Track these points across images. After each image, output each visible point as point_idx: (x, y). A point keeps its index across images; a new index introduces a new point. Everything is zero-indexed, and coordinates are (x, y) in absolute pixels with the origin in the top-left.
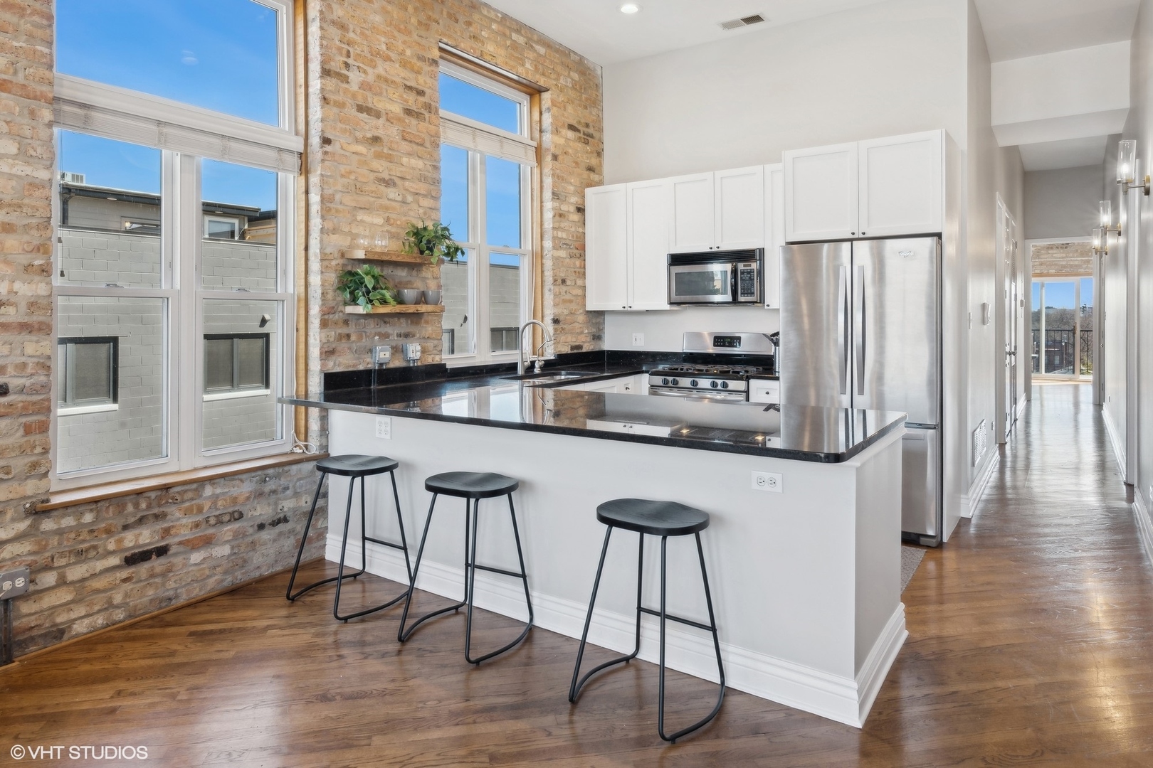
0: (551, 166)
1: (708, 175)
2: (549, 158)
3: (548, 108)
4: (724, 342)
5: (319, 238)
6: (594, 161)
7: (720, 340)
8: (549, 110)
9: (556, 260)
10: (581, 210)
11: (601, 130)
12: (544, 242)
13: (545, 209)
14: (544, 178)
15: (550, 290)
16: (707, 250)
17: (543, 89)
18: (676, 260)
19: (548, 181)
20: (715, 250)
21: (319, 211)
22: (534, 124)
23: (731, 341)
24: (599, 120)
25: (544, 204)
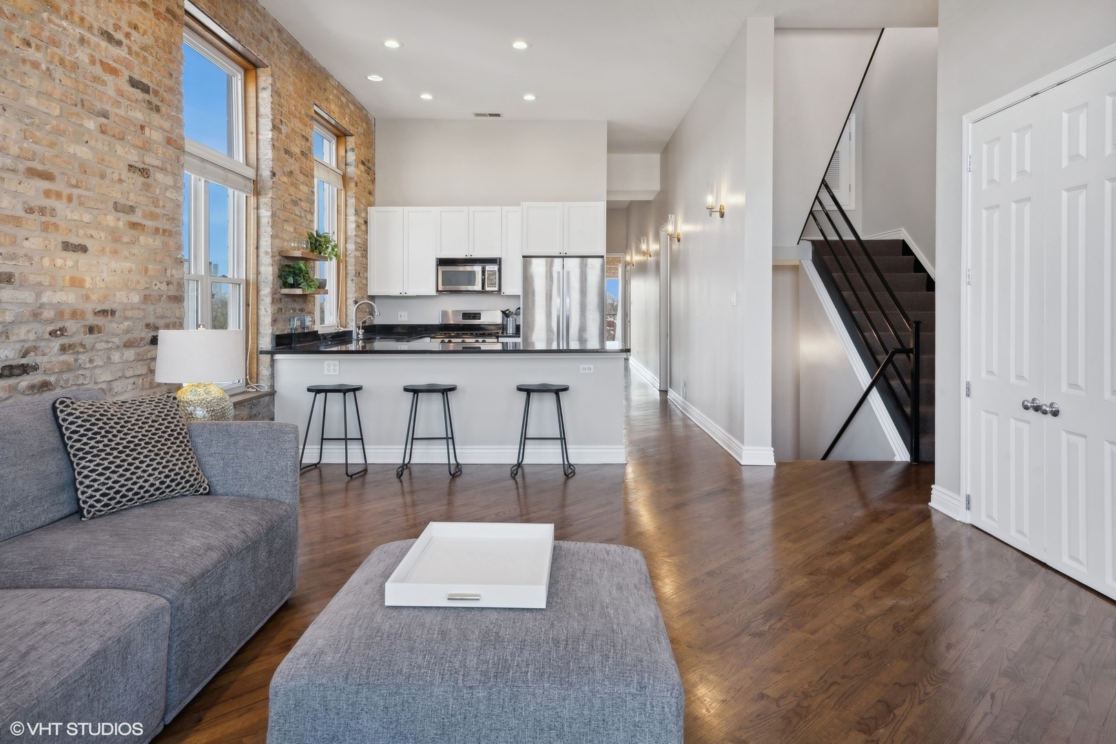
0: (354, 191)
1: (465, 208)
2: (352, 185)
3: (353, 149)
4: (469, 317)
5: (270, 241)
6: (370, 187)
7: (466, 315)
8: (353, 150)
9: (356, 257)
10: (366, 222)
11: (374, 164)
12: (347, 245)
13: (348, 222)
14: (348, 198)
15: (352, 280)
16: (464, 257)
17: (348, 133)
18: (442, 262)
19: (352, 201)
20: (469, 257)
21: (270, 223)
22: (340, 159)
23: (476, 316)
24: (374, 157)
25: (348, 217)
